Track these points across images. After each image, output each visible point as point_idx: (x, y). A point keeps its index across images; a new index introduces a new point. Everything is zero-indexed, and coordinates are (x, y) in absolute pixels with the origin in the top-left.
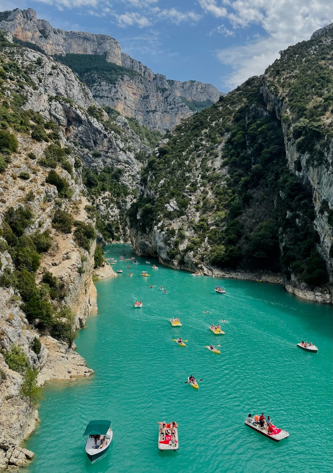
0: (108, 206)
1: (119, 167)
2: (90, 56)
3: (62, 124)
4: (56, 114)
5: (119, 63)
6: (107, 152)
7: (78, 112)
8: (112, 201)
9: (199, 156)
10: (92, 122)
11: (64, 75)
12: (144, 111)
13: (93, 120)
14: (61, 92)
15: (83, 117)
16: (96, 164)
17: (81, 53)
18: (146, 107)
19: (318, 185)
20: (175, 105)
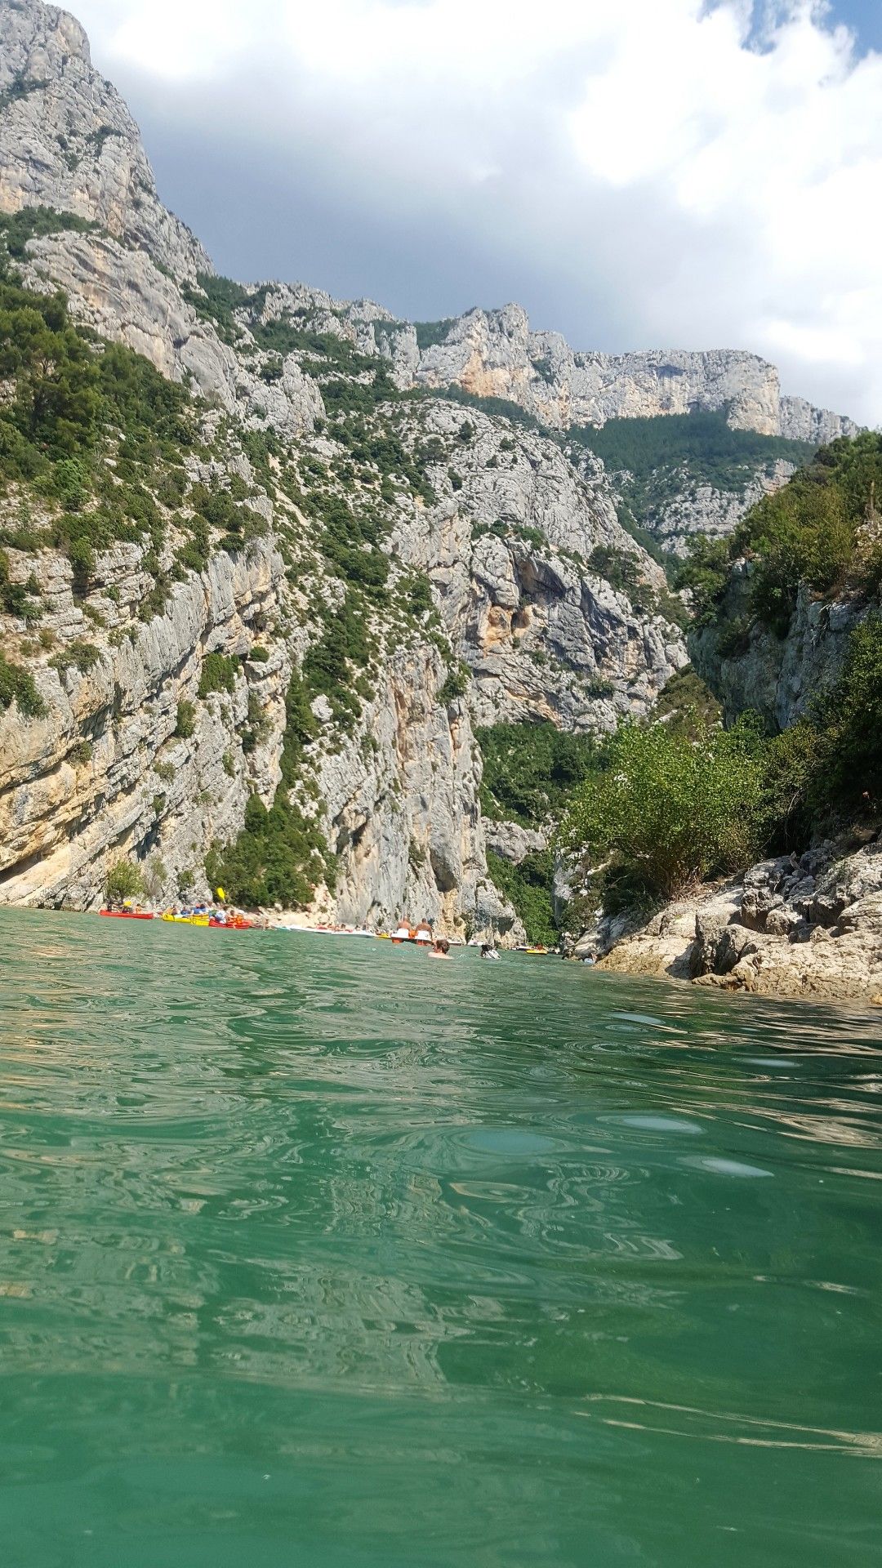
3: (503, 600)
4: (488, 574)
6: (632, 683)
7: (555, 564)
10: (593, 591)
11: (534, 464)
13: (600, 587)
14: (515, 512)
16: (594, 719)
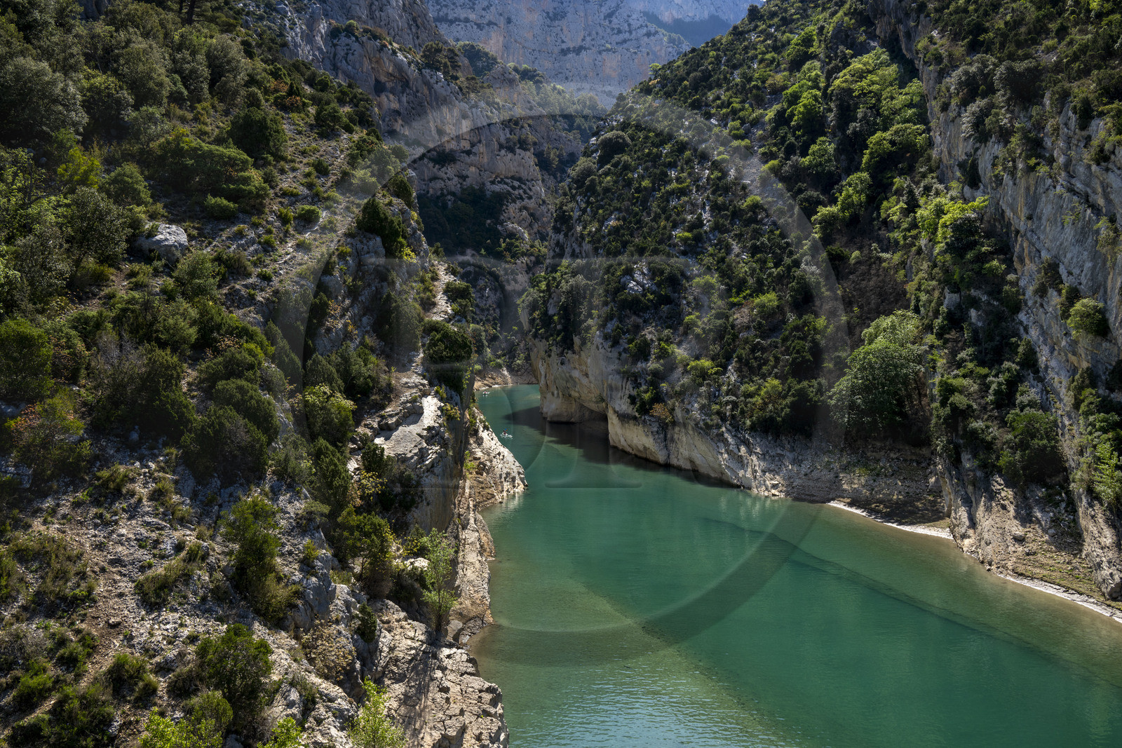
1: (497, 188)
12: (557, 50)
15: (412, 71)
18: (559, 41)
19: (1030, 223)
20: (630, 32)
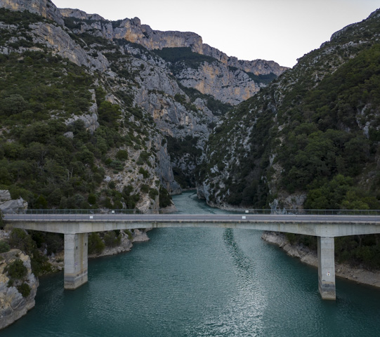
0: (188, 163)
1: (196, 135)
2: (180, 49)
3: (157, 108)
4: (153, 102)
5: (201, 52)
6: (188, 126)
7: (168, 99)
8: (191, 160)
9: (237, 135)
10: (177, 106)
11: (159, 74)
12: (220, 87)
13: (178, 104)
14: (156, 86)
15: (171, 103)
16: (180, 134)
17: (173, 46)
18: (221, 84)
20: (244, 80)
